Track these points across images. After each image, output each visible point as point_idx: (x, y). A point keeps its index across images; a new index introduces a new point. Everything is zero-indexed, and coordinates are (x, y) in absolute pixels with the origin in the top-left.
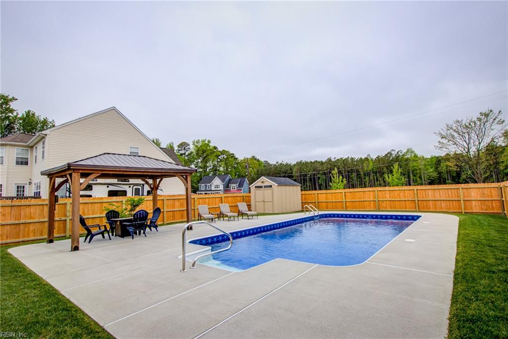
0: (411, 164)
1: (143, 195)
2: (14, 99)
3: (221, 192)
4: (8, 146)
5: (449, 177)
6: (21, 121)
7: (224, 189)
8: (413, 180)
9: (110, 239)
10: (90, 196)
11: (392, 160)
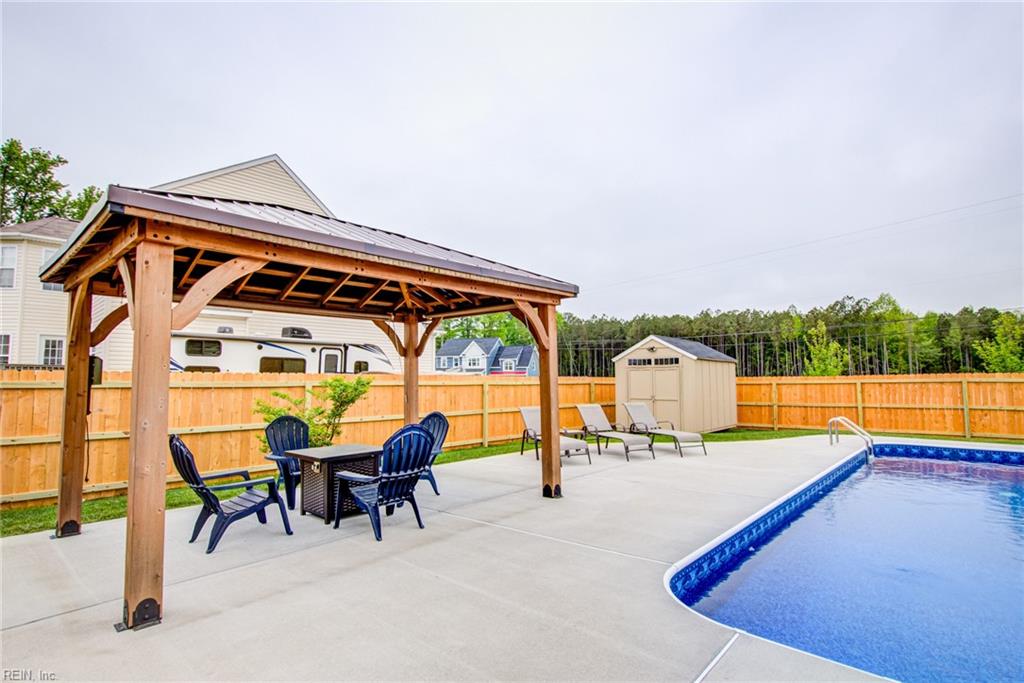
0: (886, 329)
1: (345, 372)
2: (60, 161)
3: (481, 373)
4: (25, 244)
5: (967, 359)
6: (75, 210)
7: (488, 367)
8: (890, 361)
9: (289, 532)
10: (217, 370)
11: (845, 318)
